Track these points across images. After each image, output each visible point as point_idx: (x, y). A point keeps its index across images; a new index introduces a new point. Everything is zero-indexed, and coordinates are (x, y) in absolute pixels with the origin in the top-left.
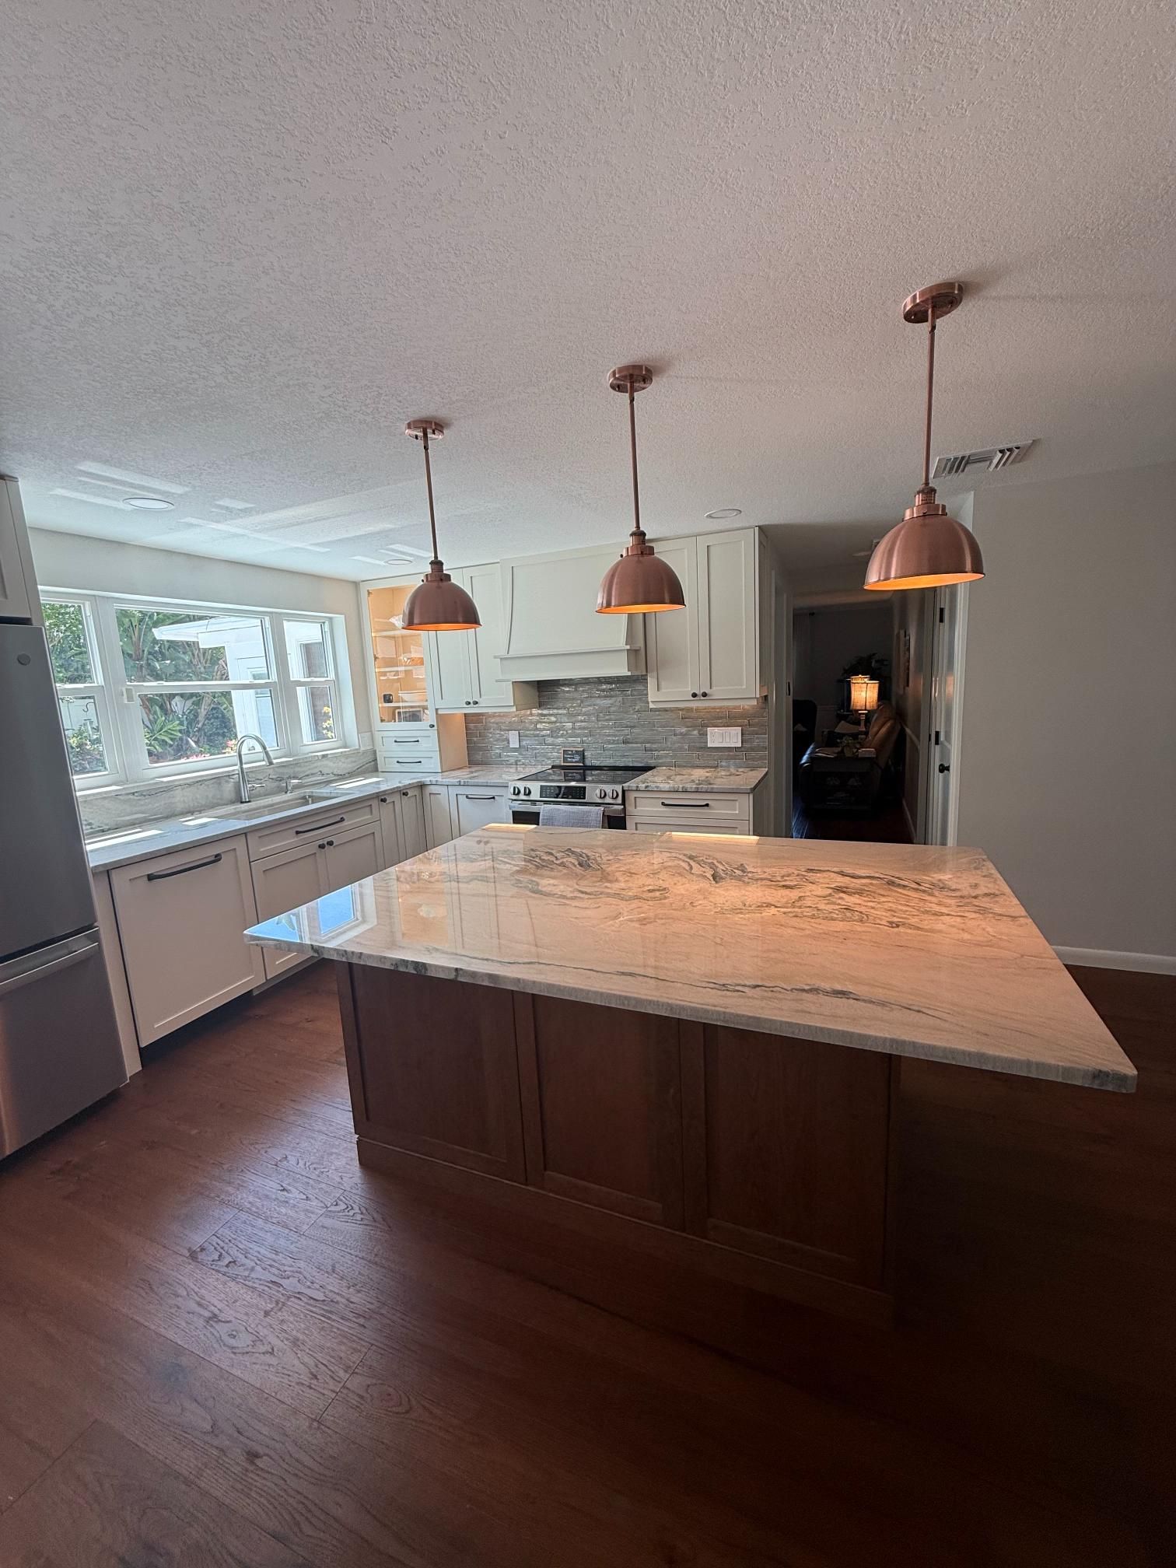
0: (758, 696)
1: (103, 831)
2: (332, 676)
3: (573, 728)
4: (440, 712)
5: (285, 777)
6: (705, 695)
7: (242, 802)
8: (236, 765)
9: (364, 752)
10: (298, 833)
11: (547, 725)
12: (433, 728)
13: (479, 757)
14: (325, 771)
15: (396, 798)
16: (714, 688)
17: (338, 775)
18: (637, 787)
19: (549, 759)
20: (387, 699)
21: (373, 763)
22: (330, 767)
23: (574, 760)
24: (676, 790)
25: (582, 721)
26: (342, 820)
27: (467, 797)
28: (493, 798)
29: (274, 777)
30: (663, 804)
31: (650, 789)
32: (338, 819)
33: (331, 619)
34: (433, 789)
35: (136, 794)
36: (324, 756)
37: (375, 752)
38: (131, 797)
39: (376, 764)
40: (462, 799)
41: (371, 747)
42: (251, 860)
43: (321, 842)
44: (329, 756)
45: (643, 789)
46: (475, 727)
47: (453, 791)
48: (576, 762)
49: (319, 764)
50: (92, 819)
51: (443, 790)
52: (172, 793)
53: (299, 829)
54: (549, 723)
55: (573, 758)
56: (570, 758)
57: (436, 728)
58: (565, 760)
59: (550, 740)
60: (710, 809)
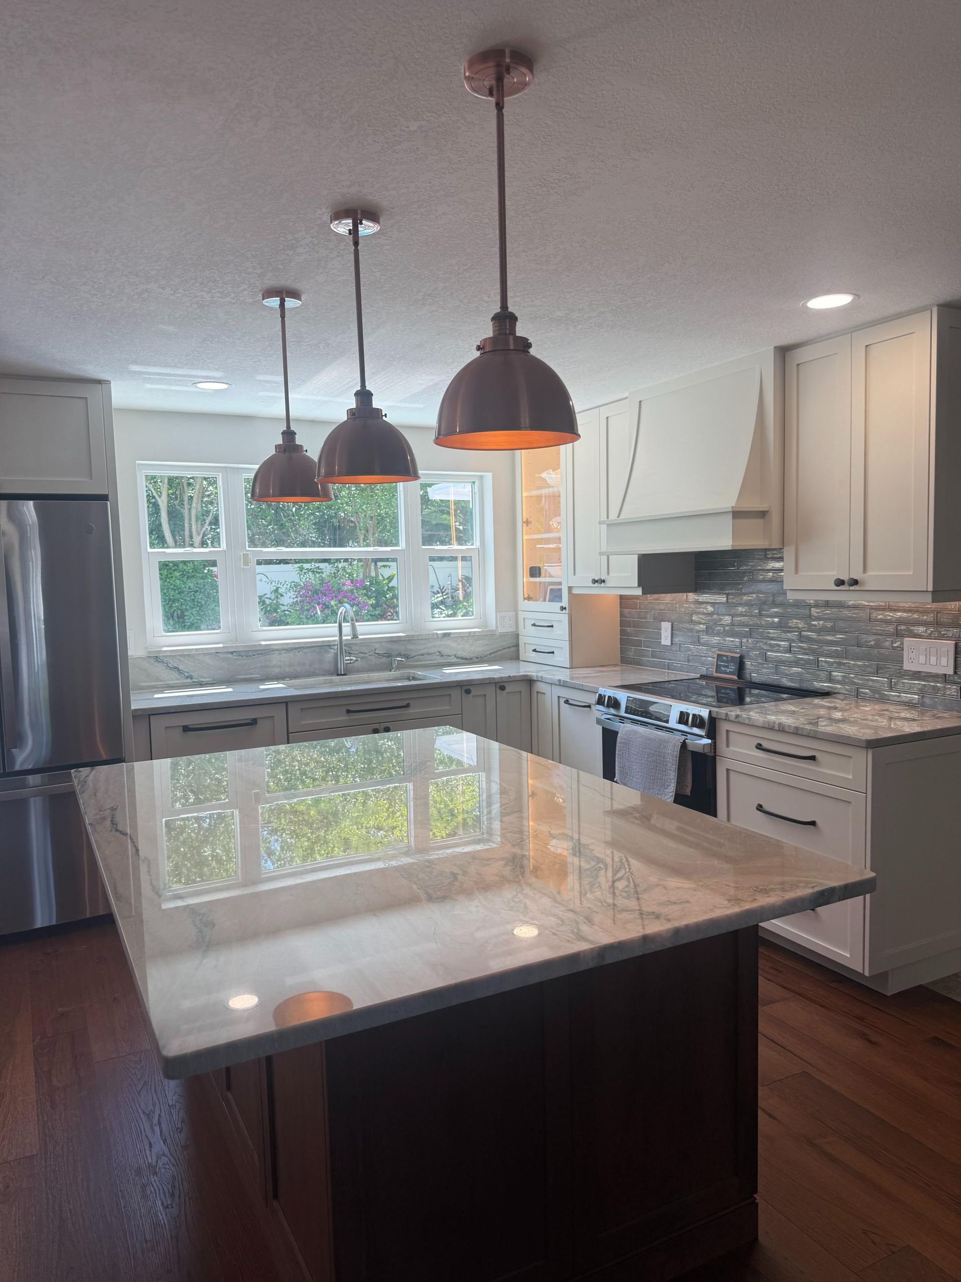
0: (930, 588)
1: (201, 685)
2: (477, 544)
3: (732, 624)
4: (575, 591)
5: (394, 654)
6: (855, 582)
7: (338, 675)
8: (336, 636)
9: (503, 635)
10: (348, 711)
11: (703, 617)
12: (564, 611)
13: (631, 654)
14: (446, 651)
15: (491, 691)
16: (869, 573)
17: (462, 658)
19: (703, 664)
20: (535, 572)
21: (513, 649)
22: (453, 648)
23: (728, 670)
25: (741, 615)
26: (408, 706)
27: (567, 702)
28: (589, 707)
29: (381, 652)
30: (760, 747)
31: (740, 720)
32: (404, 703)
33: (481, 477)
34: (544, 687)
35: (234, 654)
36: (445, 635)
37: (517, 636)
38: (230, 656)
39: (518, 651)
40: (563, 703)
41: (513, 629)
42: (290, 731)
43: (376, 726)
44: (452, 636)
46: (629, 613)
48: (730, 673)
49: (439, 643)
50: (193, 672)
51: (547, 690)
52: (268, 656)
53: (352, 708)
54: (704, 614)
55: (727, 667)
56: (724, 666)
57: (567, 611)
58: (718, 668)
59: (705, 638)
60: (817, 765)
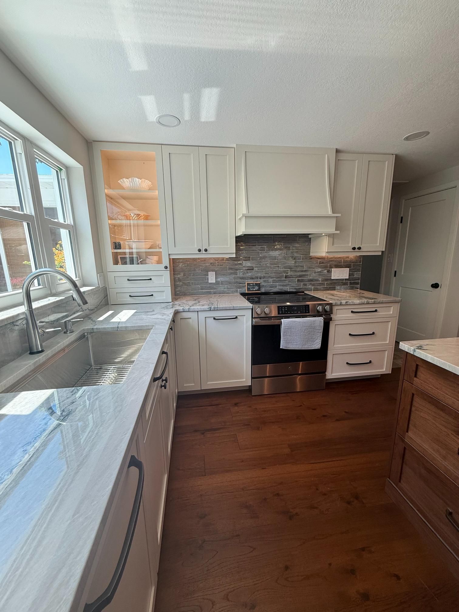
0: (384, 250)
4: (172, 256)
6: (359, 248)
9: (102, 289)
12: (165, 270)
17: (91, 310)
18: (341, 303)
20: (116, 246)
21: (106, 298)
24: (363, 303)
27: (214, 319)
28: (236, 317)
30: (352, 312)
31: (348, 303)
34: (185, 315)
37: (107, 290)
40: (211, 321)
45: (344, 304)
47: (202, 315)
48: (256, 290)
51: (193, 316)
55: (254, 288)
56: (252, 288)
57: (168, 269)
60: (378, 313)
